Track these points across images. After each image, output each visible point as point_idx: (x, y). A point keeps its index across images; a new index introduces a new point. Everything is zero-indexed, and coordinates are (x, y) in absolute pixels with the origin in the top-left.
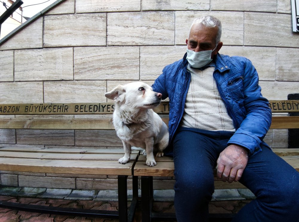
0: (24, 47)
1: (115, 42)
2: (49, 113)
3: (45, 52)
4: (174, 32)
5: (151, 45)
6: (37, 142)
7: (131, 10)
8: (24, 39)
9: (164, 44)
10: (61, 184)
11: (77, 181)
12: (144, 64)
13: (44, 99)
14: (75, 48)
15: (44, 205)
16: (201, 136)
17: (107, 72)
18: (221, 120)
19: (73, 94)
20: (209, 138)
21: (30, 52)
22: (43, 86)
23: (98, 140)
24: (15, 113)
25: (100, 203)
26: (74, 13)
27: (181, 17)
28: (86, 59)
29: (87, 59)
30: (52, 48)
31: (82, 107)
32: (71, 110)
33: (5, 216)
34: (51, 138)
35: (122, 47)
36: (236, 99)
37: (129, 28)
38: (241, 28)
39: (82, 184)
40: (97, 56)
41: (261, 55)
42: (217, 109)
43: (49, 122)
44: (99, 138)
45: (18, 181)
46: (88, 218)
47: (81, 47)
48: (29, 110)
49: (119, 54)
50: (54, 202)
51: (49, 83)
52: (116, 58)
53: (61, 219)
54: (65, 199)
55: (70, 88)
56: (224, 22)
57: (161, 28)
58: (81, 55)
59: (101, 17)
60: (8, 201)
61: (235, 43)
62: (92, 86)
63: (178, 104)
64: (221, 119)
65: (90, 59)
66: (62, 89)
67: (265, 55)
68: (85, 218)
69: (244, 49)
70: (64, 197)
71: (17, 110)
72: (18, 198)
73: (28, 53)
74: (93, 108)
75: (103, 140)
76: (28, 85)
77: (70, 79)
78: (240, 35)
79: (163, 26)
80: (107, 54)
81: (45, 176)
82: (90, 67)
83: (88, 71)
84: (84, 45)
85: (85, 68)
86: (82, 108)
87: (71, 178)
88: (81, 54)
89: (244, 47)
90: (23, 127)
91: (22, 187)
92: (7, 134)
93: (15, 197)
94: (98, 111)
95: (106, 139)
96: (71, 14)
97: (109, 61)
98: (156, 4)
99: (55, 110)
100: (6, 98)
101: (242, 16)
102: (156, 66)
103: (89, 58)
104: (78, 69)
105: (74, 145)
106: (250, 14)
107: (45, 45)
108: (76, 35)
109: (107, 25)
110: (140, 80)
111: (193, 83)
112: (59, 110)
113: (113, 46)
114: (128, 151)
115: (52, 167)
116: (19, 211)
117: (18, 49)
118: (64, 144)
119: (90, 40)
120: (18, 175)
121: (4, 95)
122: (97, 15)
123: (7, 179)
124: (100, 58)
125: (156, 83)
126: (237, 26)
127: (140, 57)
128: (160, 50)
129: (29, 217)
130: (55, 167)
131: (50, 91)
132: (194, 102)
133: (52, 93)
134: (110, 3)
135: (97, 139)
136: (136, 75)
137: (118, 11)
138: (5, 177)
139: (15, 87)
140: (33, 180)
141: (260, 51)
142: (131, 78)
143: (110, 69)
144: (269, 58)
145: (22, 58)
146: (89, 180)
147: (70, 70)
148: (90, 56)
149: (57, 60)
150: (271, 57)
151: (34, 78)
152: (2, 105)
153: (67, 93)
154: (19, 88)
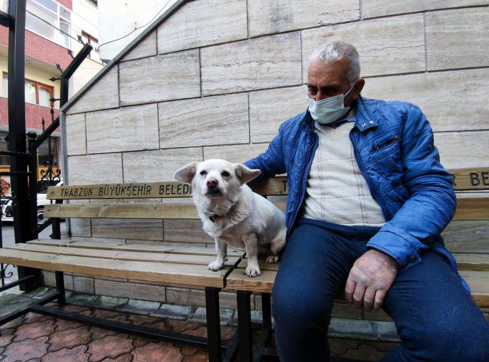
1: (213, 90)
2: (127, 196)
3: (123, 113)
4: (300, 64)
5: (265, 88)
6: (117, 234)
7: (234, 40)
8: (97, 97)
9: (285, 85)
10: (147, 294)
11: (167, 291)
12: (255, 118)
13: (123, 177)
14: (160, 104)
15: (123, 321)
16: (327, 233)
17: (203, 135)
18: (361, 208)
19: (159, 169)
20: (341, 237)
21: (104, 114)
22: (122, 159)
23: (194, 233)
24: (87, 197)
25: (195, 325)
26: (156, 54)
27: (311, 38)
28: (174, 118)
29: (176, 118)
30: (130, 107)
31: (168, 187)
32: (155, 192)
33: (75, 333)
34: (133, 229)
35: (222, 96)
36: (386, 173)
37: (232, 67)
38: (420, 42)
39: (174, 296)
40: (189, 113)
42: (355, 190)
43: (128, 208)
44: (195, 231)
45: (94, 287)
46: (177, 345)
47: (168, 103)
48: (104, 193)
49: (218, 107)
50: (135, 319)
51: (130, 154)
52: (214, 113)
53: (142, 343)
54: (150, 315)
55: (155, 161)
56: (388, 36)
57: (280, 60)
58: (169, 114)
59: (192, 56)
60: (80, 314)
61: (410, 69)
62: (184, 156)
63: (297, 182)
64: (361, 205)
65: (180, 119)
66: (145, 162)
67: (472, 84)
68: (173, 344)
69: (428, 77)
70: (150, 313)
71: (90, 194)
72: (92, 309)
73: (101, 116)
74: (182, 189)
75: (201, 233)
76: (104, 158)
77: (156, 148)
78: (419, 53)
79: (283, 57)
80: (203, 109)
81: (127, 282)
82: (179, 129)
83: (178, 135)
84: (171, 99)
85: (174, 132)
86: (169, 189)
87: (160, 286)
88: (168, 112)
89: (427, 73)
90: (97, 215)
91: (100, 296)
92: (81, 224)
93: (90, 307)
94: (189, 192)
96: (153, 56)
97: (204, 118)
98: (270, 23)
99: (135, 193)
100: (77, 176)
101: (422, 21)
102: (275, 120)
103: (178, 116)
104: (165, 133)
105: (162, 239)
106: (437, 14)
107: (121, 103)
108: (161, 86)
109: (200, 67)
110: (251, 143)
111: (320, 148)
112: (140, 192)
113: (211, 95)
114: (220, 252)
115: (124, 270)
116: (92, 327)
117: (90, 112)
118: (150, 239)
119: (178, 90)
120: (94, 279)
121: (75, 173)
122: (186, 54)
123: (81, 284)
124: (193, 115)
125: (270, 149)
126: (412, 40)
127: (249, 108)
128: (280, 96)
129: (103, 335)
130: (128, 271)
131: (131, 165)
132: (321, 178)
133: (133, 168)
134: (204, 33)
135: (192, 231)
136: (244, 137)
137: (214, 43)
138: (79, 280)
139: (89, 162)
140: (112, 287)
141: (459, 79)
142: (238, 141)
143: (207, 129)
144: (479, 89)
145: (95, 123)
146: (183, 291)
147: (154, 135)
148: (180, 114)
149: (138, 122)
150: (483, 86)
151: (110, 148)
152: (73, 187)
153: (152, 168)
154: (93, 163)
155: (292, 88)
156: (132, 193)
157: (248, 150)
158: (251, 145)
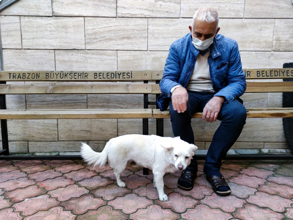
0: (32, 14)
1: (125, 14)
2: (70, 79)
3: (56, 21)
4: (179, 5)
5: (158, 17)
6: (49, 108)
8: (31, 5)
9: (170, 17)
10: (73, 148)
12: (152, 35)
13: (55, 67)
14: (86, 18)
17: (117, 43)
19: (85, 63)
21: (39, 20)
22: (55, 55)
23: (110, 106)
24: (35, 79)
28: (97, 29)
29: (99, 29)
30: (62, 17)
31: (100, 74)
32: (91, 77)
34: (63, 104)
35: (131, 18)
37: (138, 1)
38: (242, 1)
39: (94, 146)
40: (108, 27)
41: (259, 27)
44: (110, 104)
45: (28, 148)
47: (92, 18)
48: (50, 77)
49: (128, 25)
51: (61, 52)
52: (125, 29)
55: (82, 58)
57: (168, 1)
58: (92, 26)
61: (236, 16)
62: (104, 56)
65: (101, 30)
66: (74, 58)
67: (264, 27)
69: (244, 21)
71: (37, 77)
73: (36, 21)
74: (110, 76)
75: (114, 105)
76: (39, 53)
77: (82, 48)
78: (241, 8)
80: (118, 25)
81: (57, 141)
82: (101, 37)
83: (100, 41)
84: (95, 15)
85: (97, 39)
87: (84, 141)
88: (92, 24)
89: (244, 19)
90: (46, 92)
91: (34, 153)
92: (16, 102)
94: (115, 77)
95: (117, 105)
97: (119, 32)
99: (75, 77)
100: (14, 65)
102: (163, 37)
103: (100, 28)
104: (90, 39)
107: (54, 13)
108: (87, 5)
110: (148, 50)
112: (80, 77)
113: (123, 17)
117: (24, 16)
119: (100, 11)
120: (28, 141)
121: (11, 63)
123: (15, 147)
124: (111, 29)
127: (148, 28)
128: (167, 23)
131: (62, 59)
133: (64, 61)
135: (108, 105)
136: (144, 46)
139: (24, 54)
140: (44, 146)
141: (258, 24)
142: (140, 49)
143: (120, 39)
144: (267, 30)
145: (30, 25)
146: (101, 143)
147: (82, 39)
148: (101, 27)
149: (69, 29)
150: (269, 28)
151: (44, 46)
152: (20, 72)
153: (79, 62)
154: (28, 56)
155: (174, 19)
156: (73, 77)
157: (146, 55)
158: (148, 52)
